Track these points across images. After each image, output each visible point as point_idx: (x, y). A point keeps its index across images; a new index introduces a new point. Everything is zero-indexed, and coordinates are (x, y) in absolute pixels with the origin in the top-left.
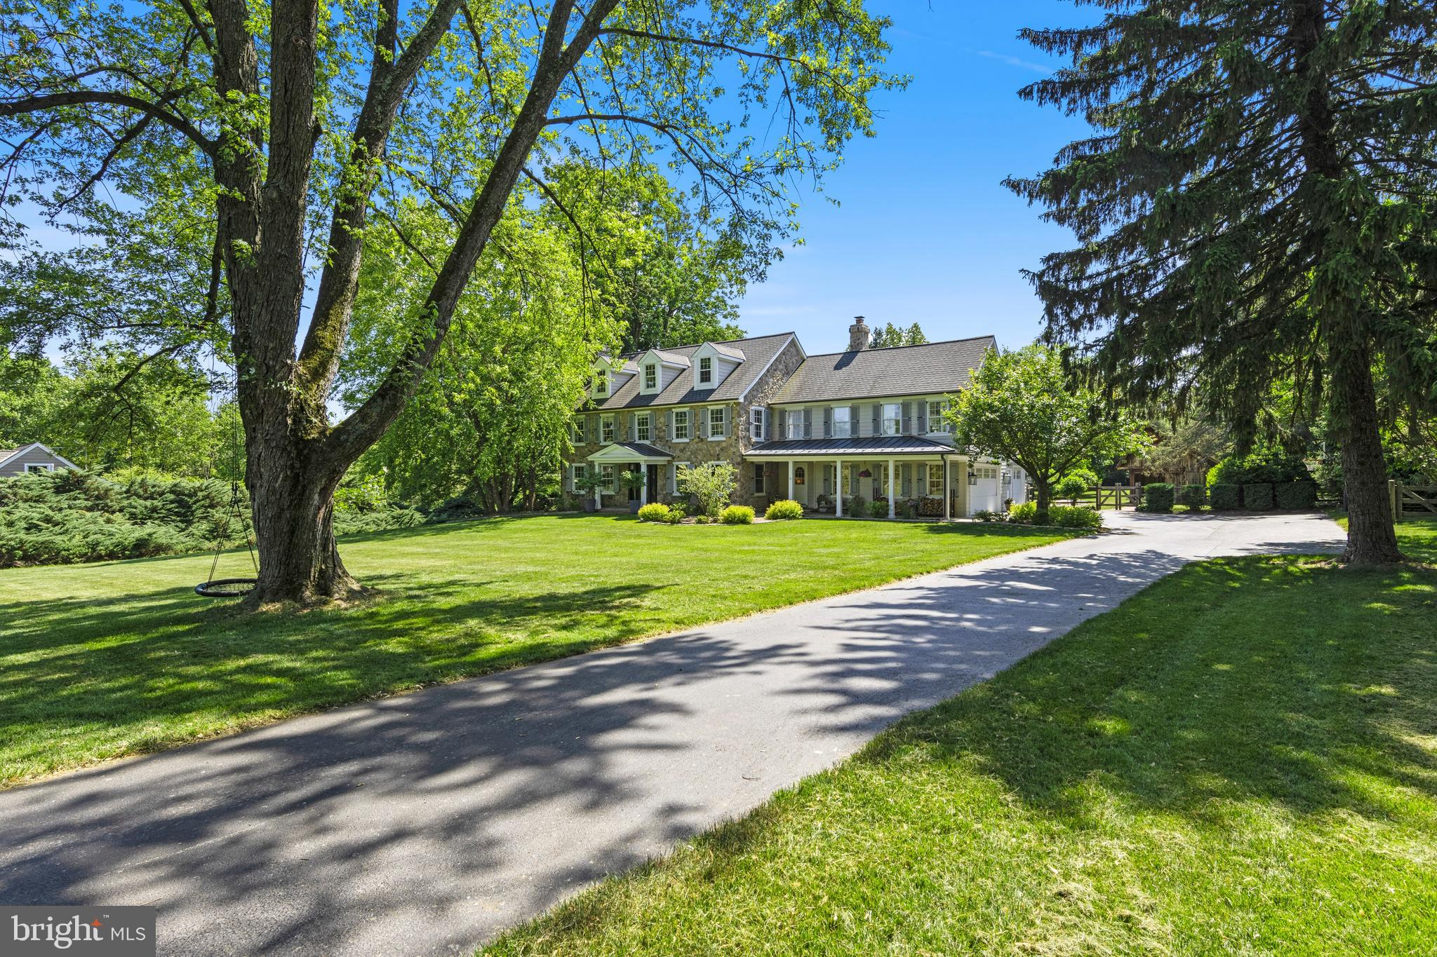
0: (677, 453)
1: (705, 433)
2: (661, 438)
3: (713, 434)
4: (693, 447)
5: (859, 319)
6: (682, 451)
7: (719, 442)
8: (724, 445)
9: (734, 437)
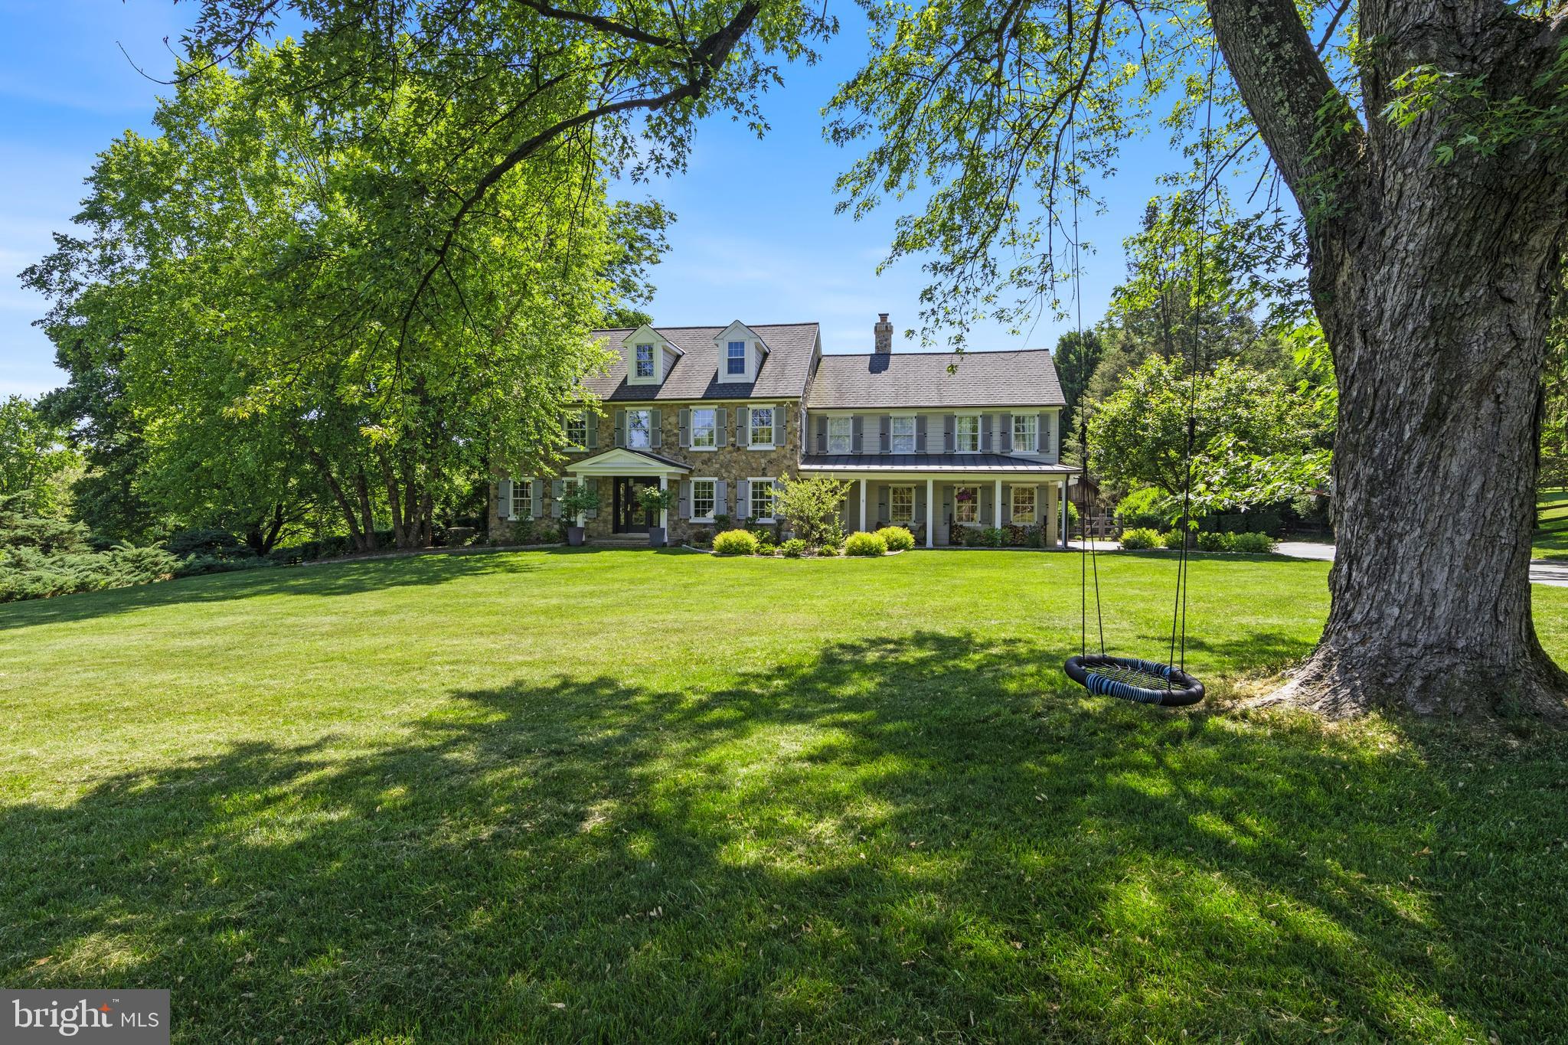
0: (698, 465)
1: (744, 439)
2: (670, 445)
3: (754, 441)
4: (723, 457)
5: (884, 317)
6: (704, 462)
7: (766, 452)
8: (773, 456)
9: (789, 447)
